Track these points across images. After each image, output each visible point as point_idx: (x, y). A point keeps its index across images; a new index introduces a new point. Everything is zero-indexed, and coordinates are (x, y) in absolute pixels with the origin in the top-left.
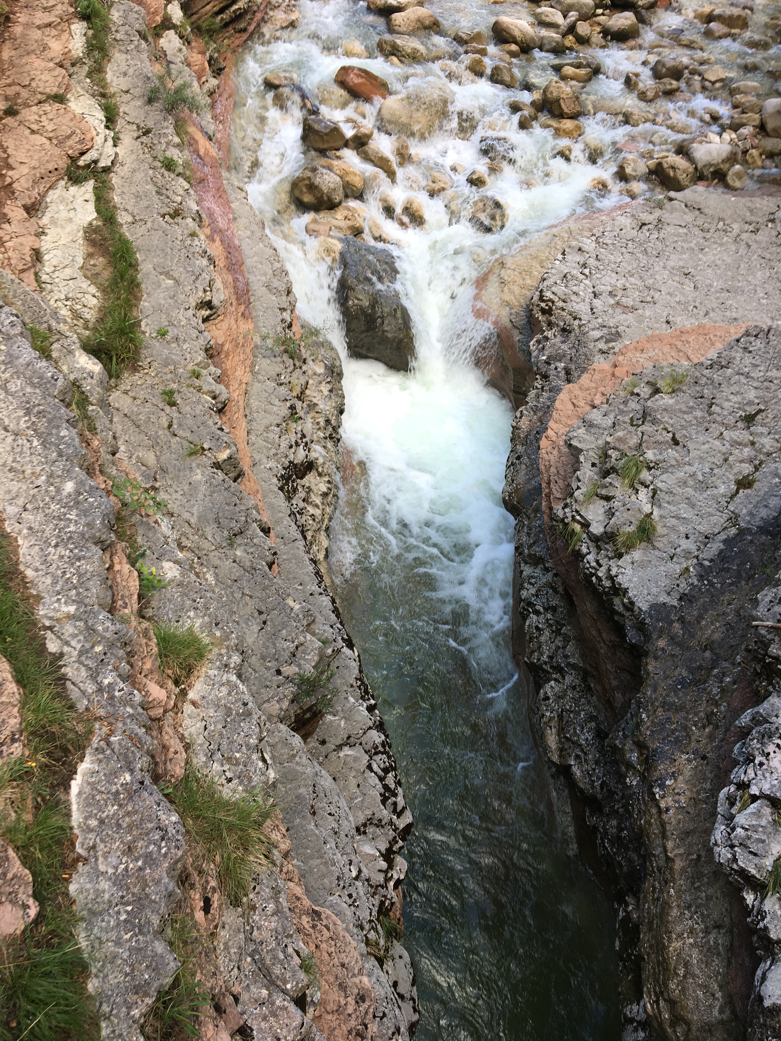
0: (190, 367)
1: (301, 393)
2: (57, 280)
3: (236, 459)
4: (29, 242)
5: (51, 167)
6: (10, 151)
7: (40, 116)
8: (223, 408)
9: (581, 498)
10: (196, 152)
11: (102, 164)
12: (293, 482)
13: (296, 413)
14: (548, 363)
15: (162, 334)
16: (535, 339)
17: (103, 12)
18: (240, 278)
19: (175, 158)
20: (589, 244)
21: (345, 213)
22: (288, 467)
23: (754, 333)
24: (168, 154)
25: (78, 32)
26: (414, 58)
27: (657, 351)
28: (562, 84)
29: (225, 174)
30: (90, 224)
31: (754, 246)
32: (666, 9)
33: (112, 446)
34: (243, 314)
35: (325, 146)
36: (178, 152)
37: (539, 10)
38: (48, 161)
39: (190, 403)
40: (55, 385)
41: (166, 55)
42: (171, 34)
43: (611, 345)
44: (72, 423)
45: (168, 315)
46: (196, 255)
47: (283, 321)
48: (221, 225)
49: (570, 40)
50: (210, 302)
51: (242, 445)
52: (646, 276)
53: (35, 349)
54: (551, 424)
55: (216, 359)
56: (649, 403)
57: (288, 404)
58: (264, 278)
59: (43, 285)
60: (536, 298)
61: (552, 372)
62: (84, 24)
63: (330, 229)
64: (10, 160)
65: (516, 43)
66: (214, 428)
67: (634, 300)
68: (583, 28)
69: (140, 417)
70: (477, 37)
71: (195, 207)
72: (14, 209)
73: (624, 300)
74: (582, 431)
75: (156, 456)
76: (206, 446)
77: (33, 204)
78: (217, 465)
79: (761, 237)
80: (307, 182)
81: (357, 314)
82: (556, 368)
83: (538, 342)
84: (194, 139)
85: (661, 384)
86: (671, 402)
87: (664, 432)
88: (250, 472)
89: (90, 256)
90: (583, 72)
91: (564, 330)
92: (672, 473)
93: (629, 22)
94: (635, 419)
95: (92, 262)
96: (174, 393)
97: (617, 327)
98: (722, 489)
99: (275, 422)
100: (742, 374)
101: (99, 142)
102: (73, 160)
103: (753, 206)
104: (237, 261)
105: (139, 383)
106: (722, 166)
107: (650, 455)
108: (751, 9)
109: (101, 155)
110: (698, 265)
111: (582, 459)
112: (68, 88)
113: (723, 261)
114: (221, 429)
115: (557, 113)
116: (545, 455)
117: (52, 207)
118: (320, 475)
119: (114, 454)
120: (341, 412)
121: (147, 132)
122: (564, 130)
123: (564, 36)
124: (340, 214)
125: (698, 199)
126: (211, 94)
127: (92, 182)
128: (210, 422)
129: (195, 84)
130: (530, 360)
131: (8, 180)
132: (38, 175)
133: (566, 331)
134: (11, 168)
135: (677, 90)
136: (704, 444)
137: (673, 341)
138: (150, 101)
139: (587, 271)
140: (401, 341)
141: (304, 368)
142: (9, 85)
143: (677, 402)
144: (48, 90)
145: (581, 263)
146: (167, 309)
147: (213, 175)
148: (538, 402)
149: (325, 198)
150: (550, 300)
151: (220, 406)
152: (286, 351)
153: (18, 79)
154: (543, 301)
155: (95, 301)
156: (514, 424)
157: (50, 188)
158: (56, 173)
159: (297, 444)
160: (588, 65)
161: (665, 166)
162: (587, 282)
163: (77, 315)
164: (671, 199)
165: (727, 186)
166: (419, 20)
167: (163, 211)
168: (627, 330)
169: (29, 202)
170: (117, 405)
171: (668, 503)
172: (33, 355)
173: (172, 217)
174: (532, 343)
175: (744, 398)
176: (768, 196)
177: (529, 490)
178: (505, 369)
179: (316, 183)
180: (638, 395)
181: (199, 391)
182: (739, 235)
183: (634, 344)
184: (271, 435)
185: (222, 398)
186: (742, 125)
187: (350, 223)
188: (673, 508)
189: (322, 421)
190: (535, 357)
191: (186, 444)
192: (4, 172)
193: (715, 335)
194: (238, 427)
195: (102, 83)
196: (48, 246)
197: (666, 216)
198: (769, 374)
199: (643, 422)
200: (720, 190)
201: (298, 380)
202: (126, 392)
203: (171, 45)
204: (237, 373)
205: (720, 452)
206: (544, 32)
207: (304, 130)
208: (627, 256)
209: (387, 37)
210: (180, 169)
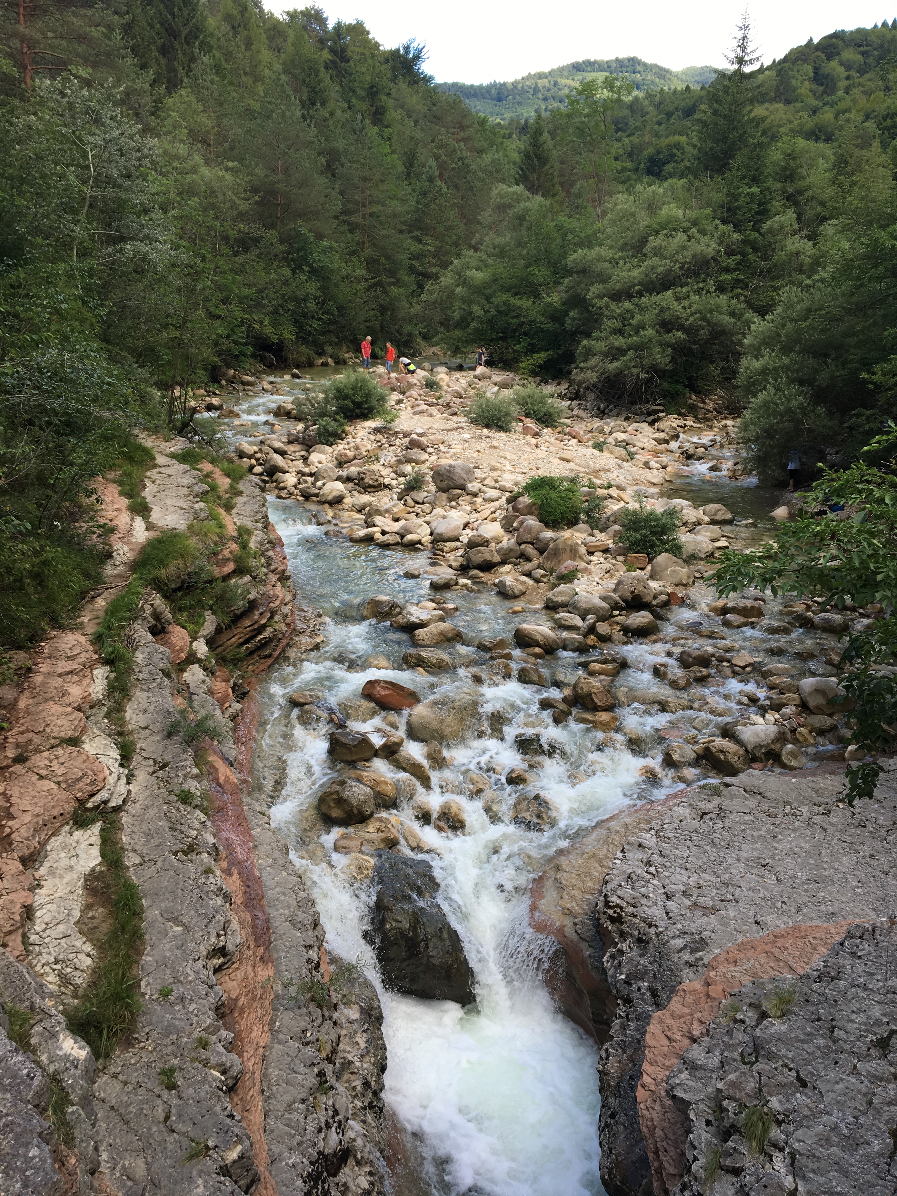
0: (196, 1034)
1: (332, 1053)
2: (46, 940)
3: (249, 1158)
4: (21, 897)
5: (56, 812)
6: (13, 800)
7: (51, 761)
8: (235, 1085)
9: (702, 1174)
10: (216, 780)
11: (113, 804)
12: (323, 1182)
13: (326, 1081)
14: (628, 983)
15: (165, 994)
16: (608, 954)
17: (127, 655)
18: (260, 914)
19: (193, 790)
20: (649, 839)
21: (377, 824)
22: (317, 1161)
23: (858, 934)
24: (185, 787)
25: (100, 676)
26: (440, 668)
27: (752, 962)
28: (591, 680)
29: (246, 799)
30: (93, 870)
31: (831, 829)
32: (680, 606)
33: (92, 1162)
34: (262, 958)
35: (354, 758)
36: (196, 783)
37: (557, 616)
38: (53, 807)
39: (193, 1083)
40: (30, 1085)
41: (189, 688)
42: (195, 668)
43: (699, 955)
44: (45, 1137)
45: (173, 969)
46: (210, 894)
47: (309, 961)
48: (240, 856)
49: (592, 639)
50: (224, 947)
51: (257, 1136)
52: (720, 870)
53: (10, 1038)
54: (646, 1067)
55: (228, 1019)
56: (758, 1032)
57: (316, 1070)
58: (287, 912)
59: (31, 948)
60: (601, 905)
61: (636, 995)
62: (108, 668)
63: (362, 844)
64: (12, 810)
65: (539, 646)
66: (222, 1117)
67: (712, 899)
68: (603, 628)
69: (131, 1109)
70: (501, 644)
71: (211, 840)
72: (8, 861)
73: (701, 900)
74: (684, 1075)
75: (147, 1163)
76: (211, 1143)
77: (31, 855)
78: (225, 1171)
79: (836, 819)
80: (335, 796)
81: (396, 939)
82: (639, 989)
83: (613, 957)
84: (214, 767)
85: (766, 1006)
86: (784, 1028)
87: (785, 1070)
88: (267, 1174)
89: (88, 907)
90: (610, 666)
91: (639, 941)
92: (808, 1127)
93: (646, 620)
94: (746, 1054)
95: (90, 915)
96: (175, 1070)
97: (701, 933)
98: (876, 1146)
99: (300, 1097)
100: (858, 986)
101: (111, 781)
102: (82, 802)
103: (817, 787)
104: (257, 895)
105: (133, 1061)
106: (773, 747)
107: (775, 1103)
108: (763, 600)
109: (112, 794)
110: (774, 854)
111: (692, 1116)
112: (84, 730)
113: (802, 848)
114: (231, 1116)
115: (590, 707)
116: (645, 1112)
117: (52, 856)
118: (359, 1163)
119: (93, 1173)
120: (383, 1069)
121: (165, 765)
122: (601, 722)
123: (585, 636)
124: (372, 827)
125: (756, 783)
126: (233, 718)
127: (99, 825)
128: (218, 1109)
129: (218, 712)
130: (606, 980)
131: (7, 830)
132: (41, 822)
133: (642, 942)
134: (11, 817)
135: (709, 676)
136: (837, 1083)
137: (768, 948)
138: (169, 735)
139: (652, 869)
140: (449, 967)
141: (335, 1015)
142: (22, 733)
143: (791, 1029)
144: (62, 734)
145: (645, 860)
146: (173, 962)
147: (233, 803)
148: (625, 1035)
149: (355, 811)
150: (618, 906)
151: (230, 1082)
152: (313, 999)
153: (32, 726)
154: (610, 907)
155: (89, 961)
156: (601, 1068)
157: (53, 835)
158: (61, 818)
159: (328, 1126)
160: (614, 660)
161: (714, 750)
162: (655, 882)
163: (65, 980)
164: (727, 785)
165: (784, 766)
166: (442, 633)
167: (175, 848)
168: (712, 935)
169: (26, 852)
170: (102, 1095)
171: (814, 1171)
172: (9, 1048)
173: (185, 853)
174: (605, 959)
175: (869, 1017)
176: (830, 774)
177: (634, 1163)
178: (580, 992)
179: (345, 797)
180: (742, 1021)
181: (205, 1065)
182: (811, 819)
183: (724, 955)
184: (295, 1116)
185: (234, 1072)
186: (784, 705)
187: (383, 835)
188: (822, 1180)
189: (358, 1083)
190: (612, 977)
191: (185, 1142)
192: (3, 822)
193: (814, 938)
194: (253, 1109)
195: (121, 722)
196: (42, 901)
197: (726, 803)
198: (890, 983)
199: (757, 1058)
200: (778, 770)
201: (327, 1034)
202: (115, 1076)
203: (195, 678)
204: (254, 1034)
205: (859, 1092)
206: (565, 634)
207: (331, 744)
208: (694, 849)
209: (412, 651)
210: (198, 801)
